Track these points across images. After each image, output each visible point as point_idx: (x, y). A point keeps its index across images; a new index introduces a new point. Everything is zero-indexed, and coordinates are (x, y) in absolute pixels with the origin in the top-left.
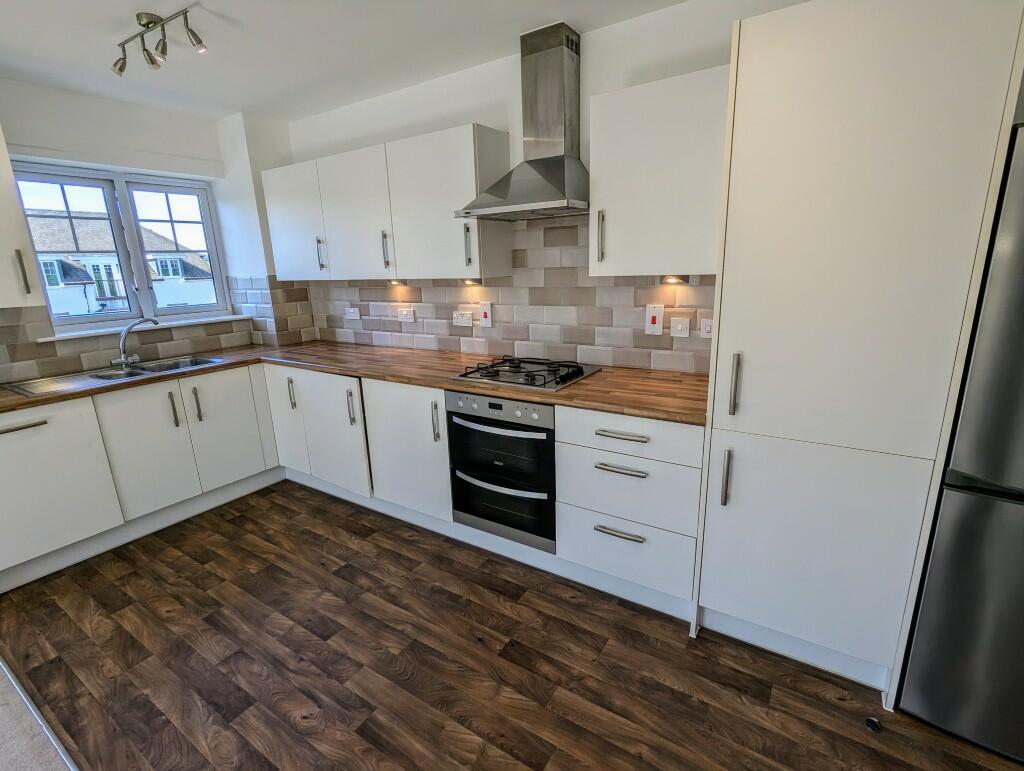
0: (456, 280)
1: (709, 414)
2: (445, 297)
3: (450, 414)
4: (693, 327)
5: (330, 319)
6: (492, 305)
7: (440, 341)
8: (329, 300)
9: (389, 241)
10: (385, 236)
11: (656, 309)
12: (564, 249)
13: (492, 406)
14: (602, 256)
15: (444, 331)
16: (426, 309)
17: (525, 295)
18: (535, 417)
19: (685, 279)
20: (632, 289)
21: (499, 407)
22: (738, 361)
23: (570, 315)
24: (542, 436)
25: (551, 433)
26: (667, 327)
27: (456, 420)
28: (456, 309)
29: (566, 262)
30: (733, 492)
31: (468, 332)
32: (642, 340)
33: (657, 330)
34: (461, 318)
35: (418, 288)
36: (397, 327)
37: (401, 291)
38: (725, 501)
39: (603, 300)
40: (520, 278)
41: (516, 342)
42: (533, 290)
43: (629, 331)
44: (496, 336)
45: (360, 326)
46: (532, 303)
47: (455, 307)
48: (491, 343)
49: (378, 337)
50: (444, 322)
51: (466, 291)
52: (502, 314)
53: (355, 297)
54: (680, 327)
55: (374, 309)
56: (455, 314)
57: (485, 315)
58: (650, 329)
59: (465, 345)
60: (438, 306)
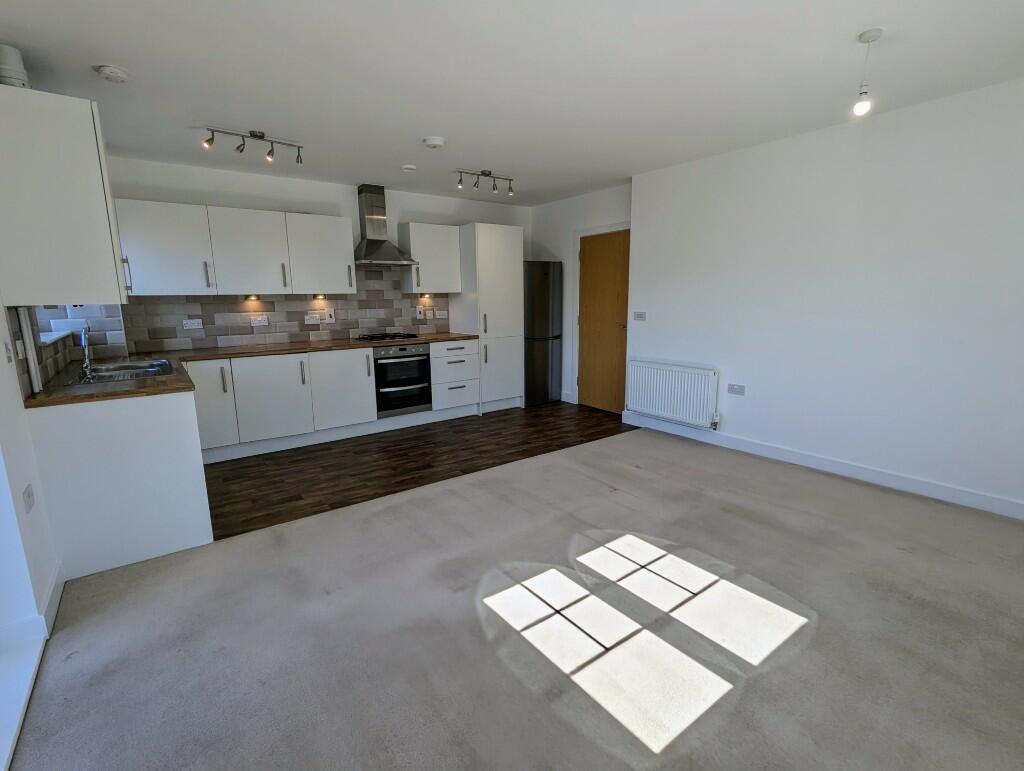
2: (295, 307)
3: (376, 360)
4: (434, 314)
5: (153, 332)
6: (335, 310)
7: (291, 335)
9: (288, 270)
10: (284, 267)
11: (420, 307)
12: (376, 281)
13: (401, 350)
14: (418, 285)
15: (296, 329)
16: (279, 317)
18: (421, 350)
21: (404, 349)
22: (485, 316)
23: (381, 313)
24: (425, 357)
25: (428, 355)
26: (424, 315)
27: (380, 361)
28: (307, 314)
29: (378, 287)
30: (488, 358)
31: (316, 327)
32: (417, 322)
33: (422, 317)
34: (308, 320)
35: (269, 302)
36: (248, 330)
37: (252, 303)
38: (486, 362)
39: (397, 305)
41: (351, 330)
42: (360, 301)
43: (409, 318)
44: (338, 328)
45: (202, 334)
46: (360, 308)
47: (305, 313)
48: (333, 332)
49: (223, 342)
50: (296, 323)
51: (316, 302)
52: (342, 315)
53: (197, 309)
54: (429, 315)
55: (221, 319)
56: (306, 317)
57: (327, 317)
58: (419, 317)
59: (313, 336)
60: (289, 313)
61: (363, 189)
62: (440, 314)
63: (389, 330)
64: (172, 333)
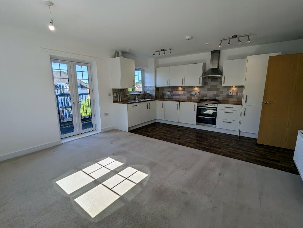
0: (192, 86)
1: (242, 103)
2: (190, 90)
3: (197, 107)
4: (237, 94)
5: (163, 94)
6: (200, 91)
7: (188, 97)
8: (164, 90)
9: (184, 80)
10: (183, 79)
11: (231, 91)
12: (215, 82)
13: (206, 105)
14: (224, 83)
15: (189, 96)
16: (186, 92)
17: (206, 89)
19: (236, 86)
20: (227, 88)
21: (208, 105)
22: (247, 96)
23: (215, 92)
26: (232, 94)
27: (199, 107)
29: (215, 84)
30: (245, 114)
31: (194, 95)
32: (228, 96)
33: (231, 94)
34: (193, 93)
35: (184, 88)
36: (179, 95)
37: (180, 88)
38: (244, 115)
39: (221, 90)
40: (206, 86)
41: (204, 97)
42: (208, 88)
43: (226, 95)
44: (200, 96)
45: (170, 95)
46: (208, 90)
47: (192, 91)
48: (199, 97)
49: (174, 97)
50: (189, 94)
51: (195, 88)
52: (202, 92)
53: (170, 90)
54: (235, 94)
55: (174, 92)
56: (192, 92)
57: (198, 93)
58: (230, 94)
59: (193, 98)
60: (188, 91)
61: (213, 52)
62: (239, 94)
63: (217, 98)
64: (165, 94)
